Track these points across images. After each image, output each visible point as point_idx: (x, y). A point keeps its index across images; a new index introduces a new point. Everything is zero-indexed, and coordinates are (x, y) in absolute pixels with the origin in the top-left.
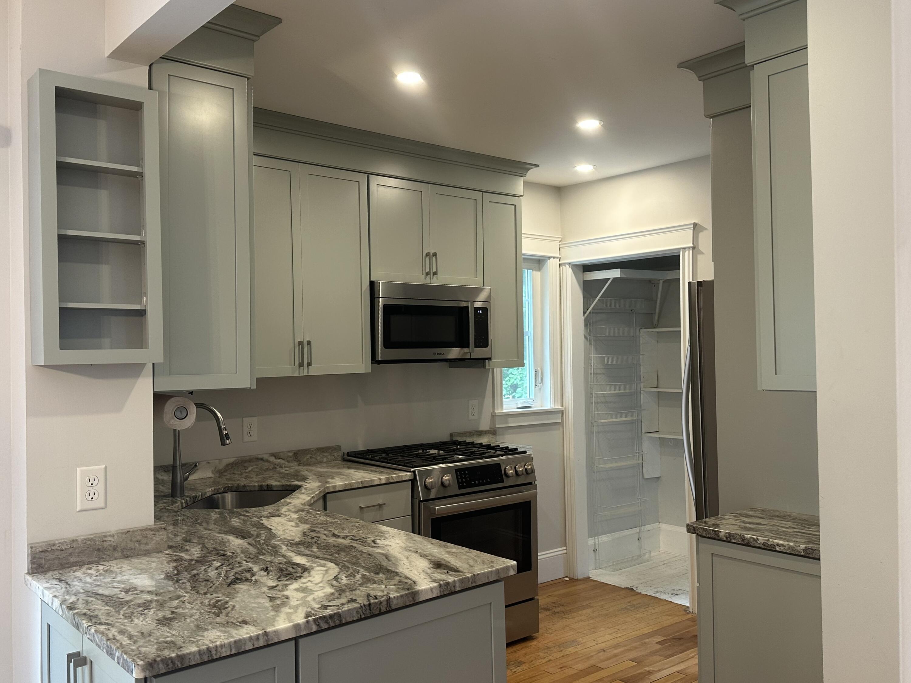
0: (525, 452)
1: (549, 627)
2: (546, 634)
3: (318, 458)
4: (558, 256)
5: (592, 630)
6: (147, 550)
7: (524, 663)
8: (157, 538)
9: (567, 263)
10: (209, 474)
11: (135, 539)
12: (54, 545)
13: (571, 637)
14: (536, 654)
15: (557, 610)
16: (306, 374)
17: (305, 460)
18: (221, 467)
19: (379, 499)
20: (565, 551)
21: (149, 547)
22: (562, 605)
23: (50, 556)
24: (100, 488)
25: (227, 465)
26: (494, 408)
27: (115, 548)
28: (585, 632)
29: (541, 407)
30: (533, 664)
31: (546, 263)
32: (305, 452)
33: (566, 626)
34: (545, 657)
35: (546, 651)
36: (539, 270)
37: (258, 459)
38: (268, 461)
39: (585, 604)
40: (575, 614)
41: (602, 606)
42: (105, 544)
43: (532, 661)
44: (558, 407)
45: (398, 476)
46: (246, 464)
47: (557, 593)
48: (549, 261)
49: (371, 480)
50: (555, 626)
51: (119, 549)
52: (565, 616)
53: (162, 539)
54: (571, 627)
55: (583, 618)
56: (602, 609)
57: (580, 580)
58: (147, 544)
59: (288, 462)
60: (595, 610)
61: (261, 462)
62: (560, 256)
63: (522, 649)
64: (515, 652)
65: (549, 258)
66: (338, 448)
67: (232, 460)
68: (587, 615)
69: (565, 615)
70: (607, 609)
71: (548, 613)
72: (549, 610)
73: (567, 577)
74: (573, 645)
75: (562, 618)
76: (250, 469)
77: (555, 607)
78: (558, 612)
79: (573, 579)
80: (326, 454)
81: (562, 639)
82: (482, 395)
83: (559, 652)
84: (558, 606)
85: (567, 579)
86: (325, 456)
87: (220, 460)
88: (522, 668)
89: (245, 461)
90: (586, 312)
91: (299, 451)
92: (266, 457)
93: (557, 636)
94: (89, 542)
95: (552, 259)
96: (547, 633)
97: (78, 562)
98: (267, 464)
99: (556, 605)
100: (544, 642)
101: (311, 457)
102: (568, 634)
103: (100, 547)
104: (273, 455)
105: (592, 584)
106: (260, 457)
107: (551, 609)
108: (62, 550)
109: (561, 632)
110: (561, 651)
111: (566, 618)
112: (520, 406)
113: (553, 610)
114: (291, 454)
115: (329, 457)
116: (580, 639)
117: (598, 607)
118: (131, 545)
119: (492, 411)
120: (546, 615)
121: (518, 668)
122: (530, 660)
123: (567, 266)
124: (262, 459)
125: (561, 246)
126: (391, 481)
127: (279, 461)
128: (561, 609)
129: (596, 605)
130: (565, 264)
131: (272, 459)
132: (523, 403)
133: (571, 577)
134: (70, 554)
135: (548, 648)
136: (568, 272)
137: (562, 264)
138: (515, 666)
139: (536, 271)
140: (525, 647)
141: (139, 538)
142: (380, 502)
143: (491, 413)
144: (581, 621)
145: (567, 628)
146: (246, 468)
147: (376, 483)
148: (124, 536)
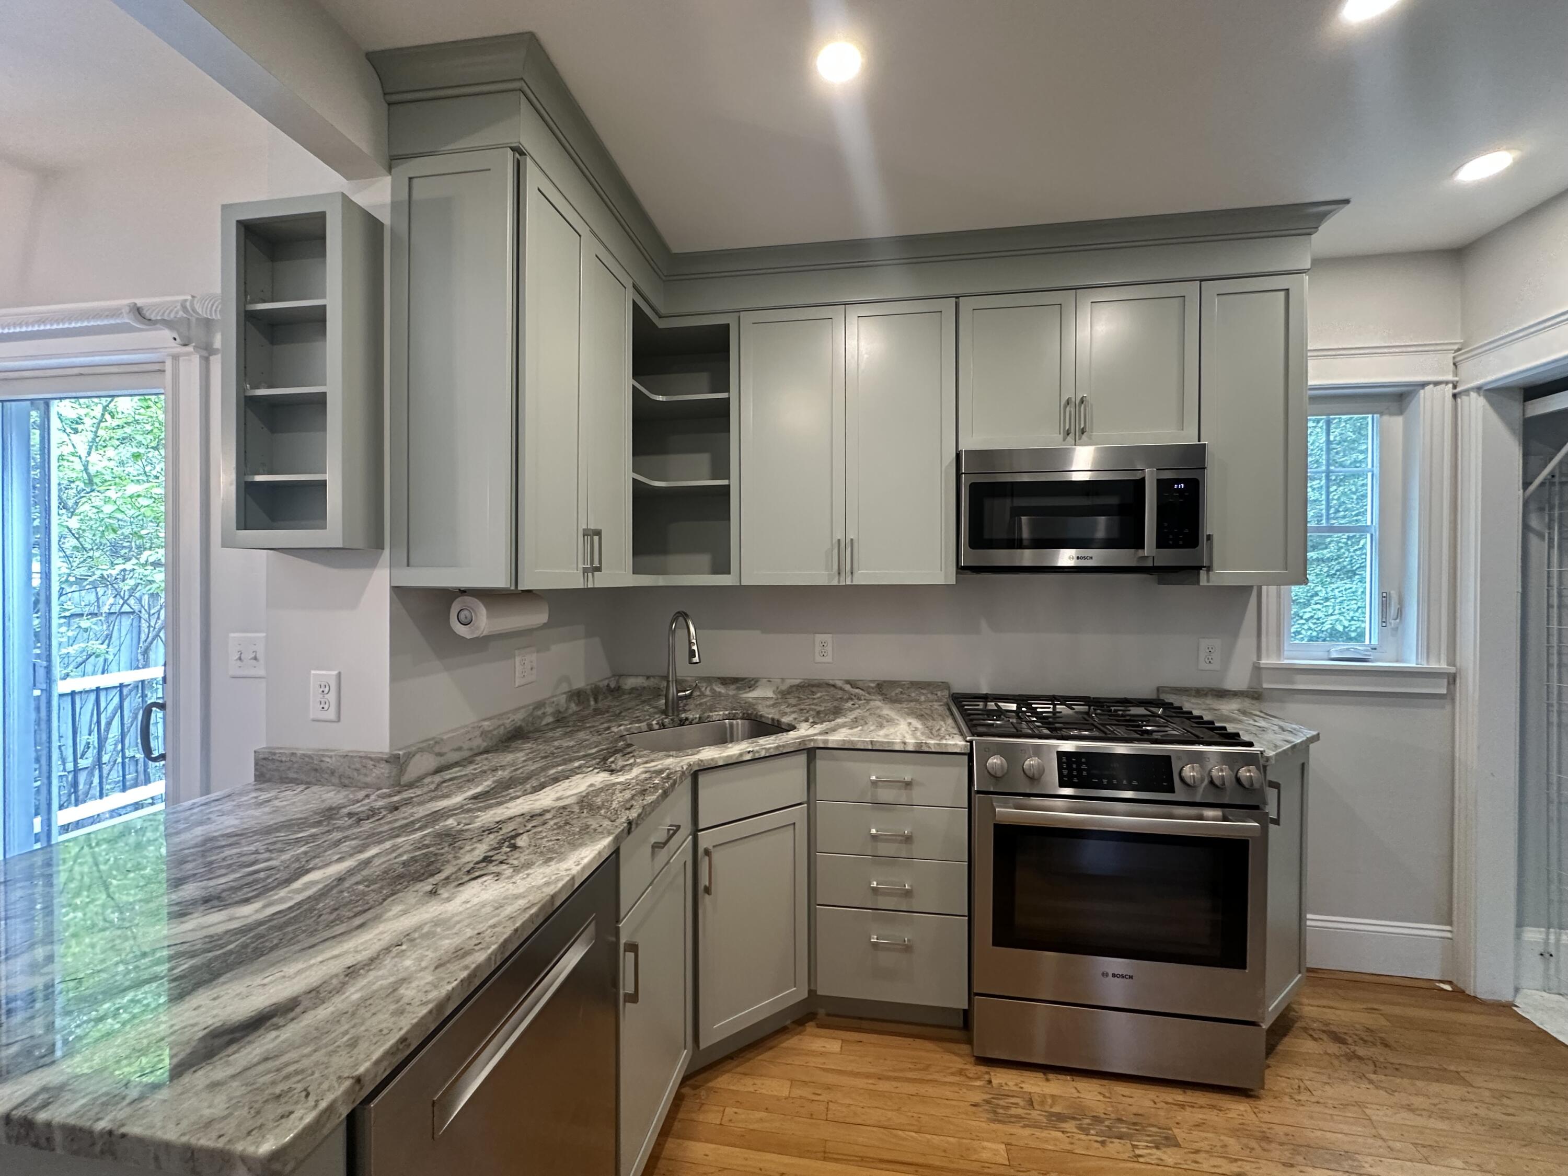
0: (1250, 744)
1: (1308, 1083)
2: (1287, 1099)
3: (913, 695)
4: (1450, 377)
5: (1424, 1150)
6: (366, 783)
7: (1177, 1145)
8: (377, 772)
9: (1472, 389)
10: (770, 694)
11: (353, 767)
12: (275, 754)
13: (1346, 1139)
14: (1222, 1137)
15: (1361, 1051)
16: (849, 583)
17: (893, 694)
18: (784, 687)
19: (906, 772)
20: (1449, 935)
21: (368, 780)
22: (1386, 1046)
23: (271, 766)
24: (332, 697)
25: (791, 687)
26: (1259, 657)
27: (333, 773)
28: (1398, 1145)
29: (1397, 661)
30: (1196, 1162)
31: (1416, 399)
32: (893, 684)
33: (1357, 1104)
34: (1236, 1160)
35: (1253, 1144)
36: (1401, 412)
37: (828, 685)
38: (841, 689)
39: (1452, 1068)
40: (1406, 1082)
41: (1503, 1095)
42: (324, 765)
43: (1197, 1152)
44: (1440, 665)
45: (938, 744)
46: (814, 689)
47: (1397, 1010)
48: (1422, 391)
49: (888, 743)
50: (1327, 1088)
51: (336, 774)
52: (1373, 1077)
53: (382, 774)
54: (1368, 1111)
55: (1418, 1101)
56: (1496, 1101)
57: (1482, 1003)
58: (366, 775)
59: (869, 693)
60: (1472, 1097)
61: (832, 688)
62: (1457, 379)
63: (1201, 1107)
64: (1182, 1106)
65: (1423, 385)
66: (945, 685)
67: (797, 682)
68: (1436, 1101)
69: (1375, 1073)
70: (1511, 1111)
71: (1333, 1048)
72: (1342, 1041)
73: (1450, 983)
74: (1333, 1166)
75: (1363, 1076)
76: (819, 695)
77: (1365, 1041)
78: (1360, 1058)
79: (1464, 992)
80: (924, 691)
81: (1319, 1133)
82: (1235, 633)
83: (1284, 1164)
84: (1374, 1044)
85: (1447, 987)
86: (923, 694)
87: (783, 680)
88: (1164, 1157)
89: (813, 686)
90: (1531, 483)
91: (885, 682)
92: (839, 683)
93: (1311, 1118)
94: (307, 759)
95: (1431, 386)
96: (1292, 1098)
97: (296, 779)
98: (840, 692)
99: (1370, 1039)
100: (1266, 1117)
101: (901, 693)
102: (1345, 1128)
103: (318, 767)
104: (848, 682)
105: (1512, 1024)
106: (831, 682)
107: (1350, 1040)
108: (281, 761)
109: (1330, 1112)
110: (1292, 1166)
111: (1371, 1082)
112: (1334, 656)
113: (1353, 1048)
114: (873, 685)
115: (929, 695)
116: (1369, 1159)
117: (1487, 1093)
118: (349, 772)
119: (1255, 660)
120: (1326, 1053)
121: (1154, 1151)
122: (1196, 1146)
123: (1473, 395)
124: (834, 686)
125: (1458, 359)
126: (925, 749)
127: (857, 691)
128: (1376, 1052)
129: (1485, 1085)
130: (1467, 392)
131: (848, 687)
132: (1341, 651)
133: (1461, 985)
134: (289, 769)
135: (1265, 1138)
136: (1476, 405)
137: (1460, 393)
138: (1151, 1142)
139: (1391, 414)
140: (1213, 1107)
141: (358, 766)
142: (908, 778)
143: (1254, 663)
144: (1410, 1108)
145: (1356, 1108)
146: (813, 693)
147: (897, 748)
148: (342, 760)
